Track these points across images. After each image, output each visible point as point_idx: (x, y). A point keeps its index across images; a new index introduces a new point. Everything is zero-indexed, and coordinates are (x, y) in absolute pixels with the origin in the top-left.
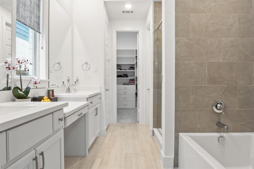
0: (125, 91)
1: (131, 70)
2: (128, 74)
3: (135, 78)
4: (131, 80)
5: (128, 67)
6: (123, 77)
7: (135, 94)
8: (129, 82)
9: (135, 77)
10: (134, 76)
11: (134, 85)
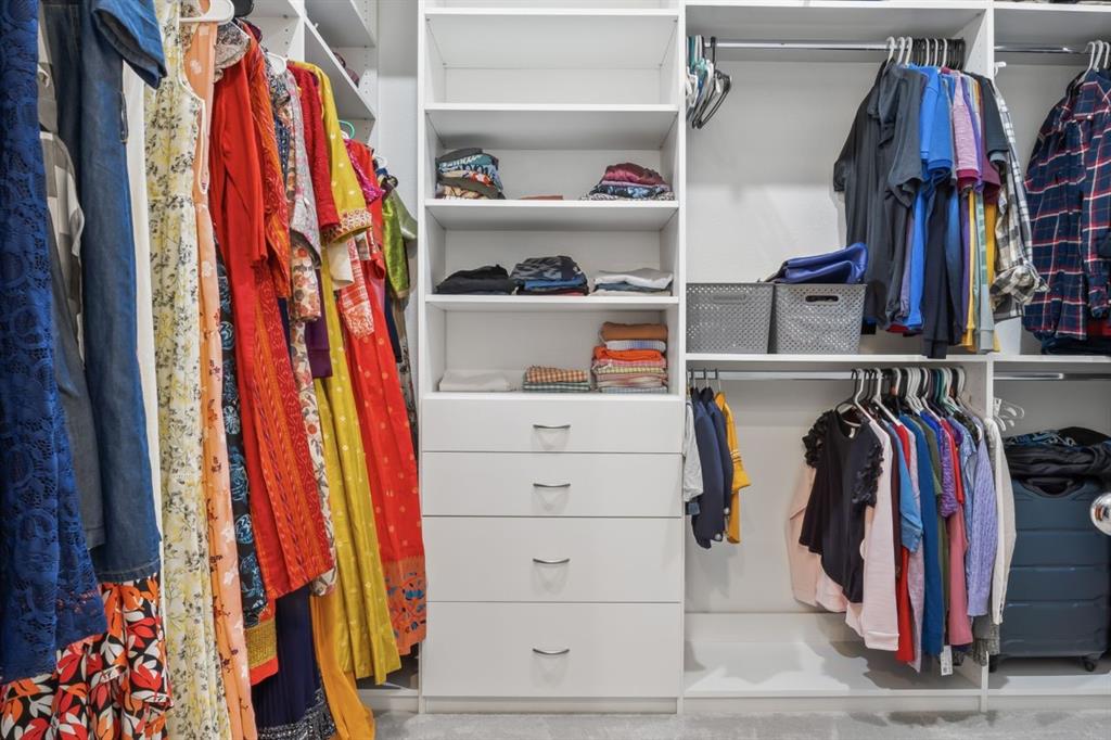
0: (551, 470)
1: (624, 194)
2: (587, 257)
3: (680, 299)
4: (614, 325)
5: (595, 166)
6: (522, 291)
7: (680, 511)
8: (601, 354)
9: (669, 289)
10: (662, 283)
11: (665, 384)
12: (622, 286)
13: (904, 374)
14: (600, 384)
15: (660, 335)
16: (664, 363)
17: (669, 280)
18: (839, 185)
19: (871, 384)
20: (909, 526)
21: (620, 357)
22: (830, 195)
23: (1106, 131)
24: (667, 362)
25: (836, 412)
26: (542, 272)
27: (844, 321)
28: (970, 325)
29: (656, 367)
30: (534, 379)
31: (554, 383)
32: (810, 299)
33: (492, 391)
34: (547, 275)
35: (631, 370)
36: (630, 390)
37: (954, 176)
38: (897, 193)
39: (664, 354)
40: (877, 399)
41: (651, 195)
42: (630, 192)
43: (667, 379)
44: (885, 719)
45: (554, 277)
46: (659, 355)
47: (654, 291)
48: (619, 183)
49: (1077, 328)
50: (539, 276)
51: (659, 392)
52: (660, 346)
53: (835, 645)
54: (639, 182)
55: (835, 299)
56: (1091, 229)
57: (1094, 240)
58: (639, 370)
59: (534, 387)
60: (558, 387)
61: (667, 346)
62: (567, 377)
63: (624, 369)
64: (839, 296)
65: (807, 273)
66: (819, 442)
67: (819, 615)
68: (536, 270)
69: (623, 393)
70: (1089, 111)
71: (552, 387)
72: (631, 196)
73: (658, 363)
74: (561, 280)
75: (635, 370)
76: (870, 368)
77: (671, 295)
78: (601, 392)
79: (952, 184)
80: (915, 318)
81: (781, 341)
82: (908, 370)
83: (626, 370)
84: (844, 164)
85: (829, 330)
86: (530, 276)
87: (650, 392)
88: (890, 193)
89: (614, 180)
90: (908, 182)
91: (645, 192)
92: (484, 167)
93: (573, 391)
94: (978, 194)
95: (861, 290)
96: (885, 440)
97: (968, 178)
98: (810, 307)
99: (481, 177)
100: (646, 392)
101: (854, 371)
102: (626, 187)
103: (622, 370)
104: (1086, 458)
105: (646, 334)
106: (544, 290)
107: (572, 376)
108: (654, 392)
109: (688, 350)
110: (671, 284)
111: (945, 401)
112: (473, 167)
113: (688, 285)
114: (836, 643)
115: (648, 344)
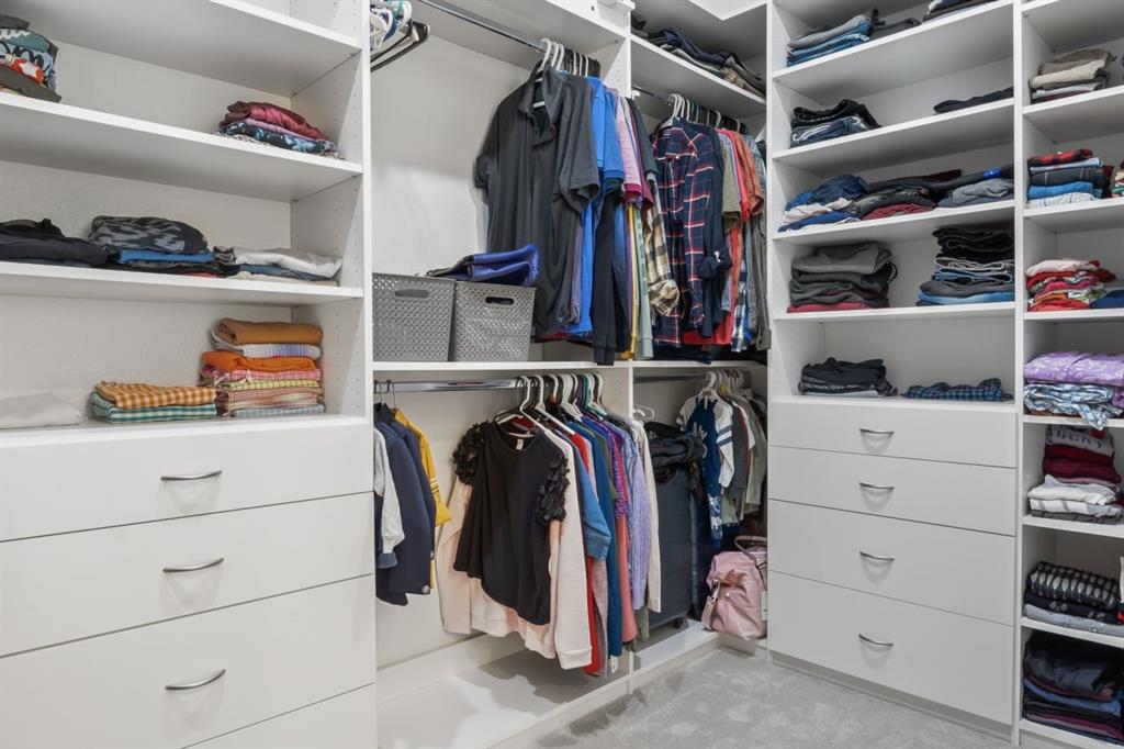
0: (189, 543)
1: (278, 142)
3: (364, 291)
4: (239, 322)
6: (113, 264)
9: (336, 278)
10: (327, 269)
11: (321, 402)
12: (274, 269)
13: (561, 381)
14: (231, 406)
15: (314, 338)
16: (319, 375)
17: (337, 266)
18: (481, 181)
19: (536, 391)
20: (597, 535)
21: (261, 366)
22: (470, 191)
23: (698, 171)
24: (322, 374)
25: (494, 422)
26: (152, 238)
27: (517, 326)
28: (634, 334)
29: (308, 380)
30: (129, 403)
31: (162, 408)
32: (489, 300)
33: (49, 426)
34: (161, 243)
35: (277, 384)
36: (276, 412)
37: (623, 189)
38: (568, 197)
39: (317, 363)
40: (541, 407)
41: (316, 150)
42: (289, 141)
43: (322, 395)
44: (570, 735)
45: (173, 248)
46: (312, 363)
47: (315, 279)
48: (272, 127)
49: (673, 337)
50: (148, 244)
51: (313, 413)
52: (314, 352)
53: (483, 668)
54: (297, 131)
55: (511, 301)
56: (692, 252)
57: (696, 262)
58: (288, 384)
59: (129, 416)
60: (170, 413)
61: (322, 353)
62: (186, 397)
63: (267, 383)
64: (516, 301)
65: (489, 271)
66: (471, 456)
67: (469, 641)
68: (141, 235)
69: (267, 416)
70: (677, 153)
71: (160, 414)
72: (289, 147)
73: (311, 375)
74: (182, 253)
75: (282, 384)
76: (532, 375)
77: (338, 285)
78: (233, 415)
79: (622, 195)
80: (586, 326)
81: (461, 346)
82: (563, 376)
83: (271, 385)
84: (487, 160)
85: (504, 336)
86: (131, 242)
87: (302, 413)
88: (561, 196)
89: (264, 121)
90: (584, 188)
91: (310, 145)
92: (36, 53)
93: (192, 418)
94: (637, 208)
95: (532, 292)
96: (567, 449)
97: (633, 192)
98: (489, 309)
99: (30, 69)
100: (297, 414)
101: (518, 378)
102: (282, 134)
103: (265, 386)
104: (681, 448)
105: (294, 337)
106: (151, 265)
107: (194, 396)
108: (308, 413)
109: (377, 357)
110: (339, 271)
111: (589, 405)
112: (12, 48)
113: (375, 275)
114: (484, 666)
115: (300, 350)
